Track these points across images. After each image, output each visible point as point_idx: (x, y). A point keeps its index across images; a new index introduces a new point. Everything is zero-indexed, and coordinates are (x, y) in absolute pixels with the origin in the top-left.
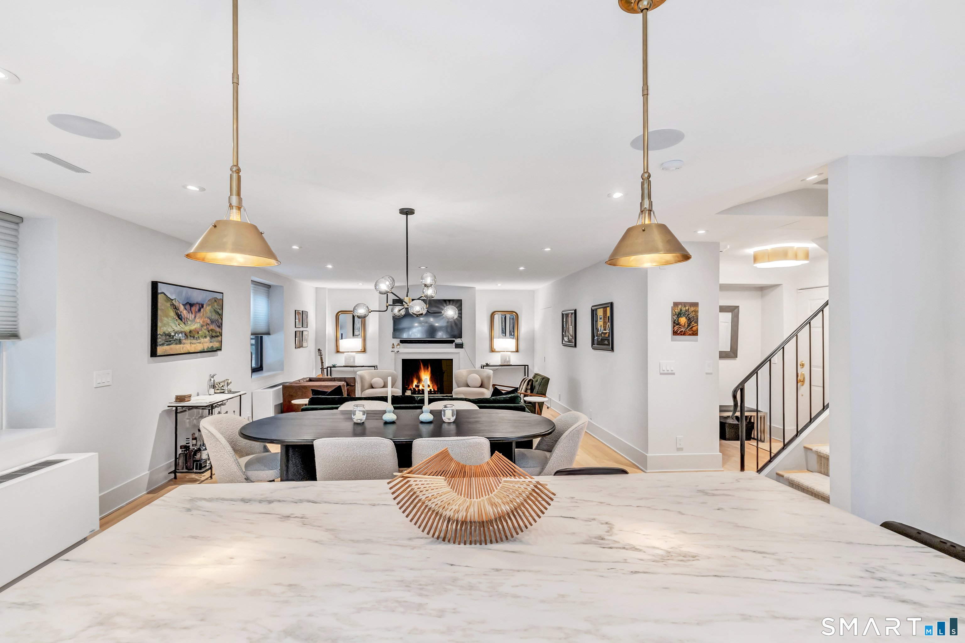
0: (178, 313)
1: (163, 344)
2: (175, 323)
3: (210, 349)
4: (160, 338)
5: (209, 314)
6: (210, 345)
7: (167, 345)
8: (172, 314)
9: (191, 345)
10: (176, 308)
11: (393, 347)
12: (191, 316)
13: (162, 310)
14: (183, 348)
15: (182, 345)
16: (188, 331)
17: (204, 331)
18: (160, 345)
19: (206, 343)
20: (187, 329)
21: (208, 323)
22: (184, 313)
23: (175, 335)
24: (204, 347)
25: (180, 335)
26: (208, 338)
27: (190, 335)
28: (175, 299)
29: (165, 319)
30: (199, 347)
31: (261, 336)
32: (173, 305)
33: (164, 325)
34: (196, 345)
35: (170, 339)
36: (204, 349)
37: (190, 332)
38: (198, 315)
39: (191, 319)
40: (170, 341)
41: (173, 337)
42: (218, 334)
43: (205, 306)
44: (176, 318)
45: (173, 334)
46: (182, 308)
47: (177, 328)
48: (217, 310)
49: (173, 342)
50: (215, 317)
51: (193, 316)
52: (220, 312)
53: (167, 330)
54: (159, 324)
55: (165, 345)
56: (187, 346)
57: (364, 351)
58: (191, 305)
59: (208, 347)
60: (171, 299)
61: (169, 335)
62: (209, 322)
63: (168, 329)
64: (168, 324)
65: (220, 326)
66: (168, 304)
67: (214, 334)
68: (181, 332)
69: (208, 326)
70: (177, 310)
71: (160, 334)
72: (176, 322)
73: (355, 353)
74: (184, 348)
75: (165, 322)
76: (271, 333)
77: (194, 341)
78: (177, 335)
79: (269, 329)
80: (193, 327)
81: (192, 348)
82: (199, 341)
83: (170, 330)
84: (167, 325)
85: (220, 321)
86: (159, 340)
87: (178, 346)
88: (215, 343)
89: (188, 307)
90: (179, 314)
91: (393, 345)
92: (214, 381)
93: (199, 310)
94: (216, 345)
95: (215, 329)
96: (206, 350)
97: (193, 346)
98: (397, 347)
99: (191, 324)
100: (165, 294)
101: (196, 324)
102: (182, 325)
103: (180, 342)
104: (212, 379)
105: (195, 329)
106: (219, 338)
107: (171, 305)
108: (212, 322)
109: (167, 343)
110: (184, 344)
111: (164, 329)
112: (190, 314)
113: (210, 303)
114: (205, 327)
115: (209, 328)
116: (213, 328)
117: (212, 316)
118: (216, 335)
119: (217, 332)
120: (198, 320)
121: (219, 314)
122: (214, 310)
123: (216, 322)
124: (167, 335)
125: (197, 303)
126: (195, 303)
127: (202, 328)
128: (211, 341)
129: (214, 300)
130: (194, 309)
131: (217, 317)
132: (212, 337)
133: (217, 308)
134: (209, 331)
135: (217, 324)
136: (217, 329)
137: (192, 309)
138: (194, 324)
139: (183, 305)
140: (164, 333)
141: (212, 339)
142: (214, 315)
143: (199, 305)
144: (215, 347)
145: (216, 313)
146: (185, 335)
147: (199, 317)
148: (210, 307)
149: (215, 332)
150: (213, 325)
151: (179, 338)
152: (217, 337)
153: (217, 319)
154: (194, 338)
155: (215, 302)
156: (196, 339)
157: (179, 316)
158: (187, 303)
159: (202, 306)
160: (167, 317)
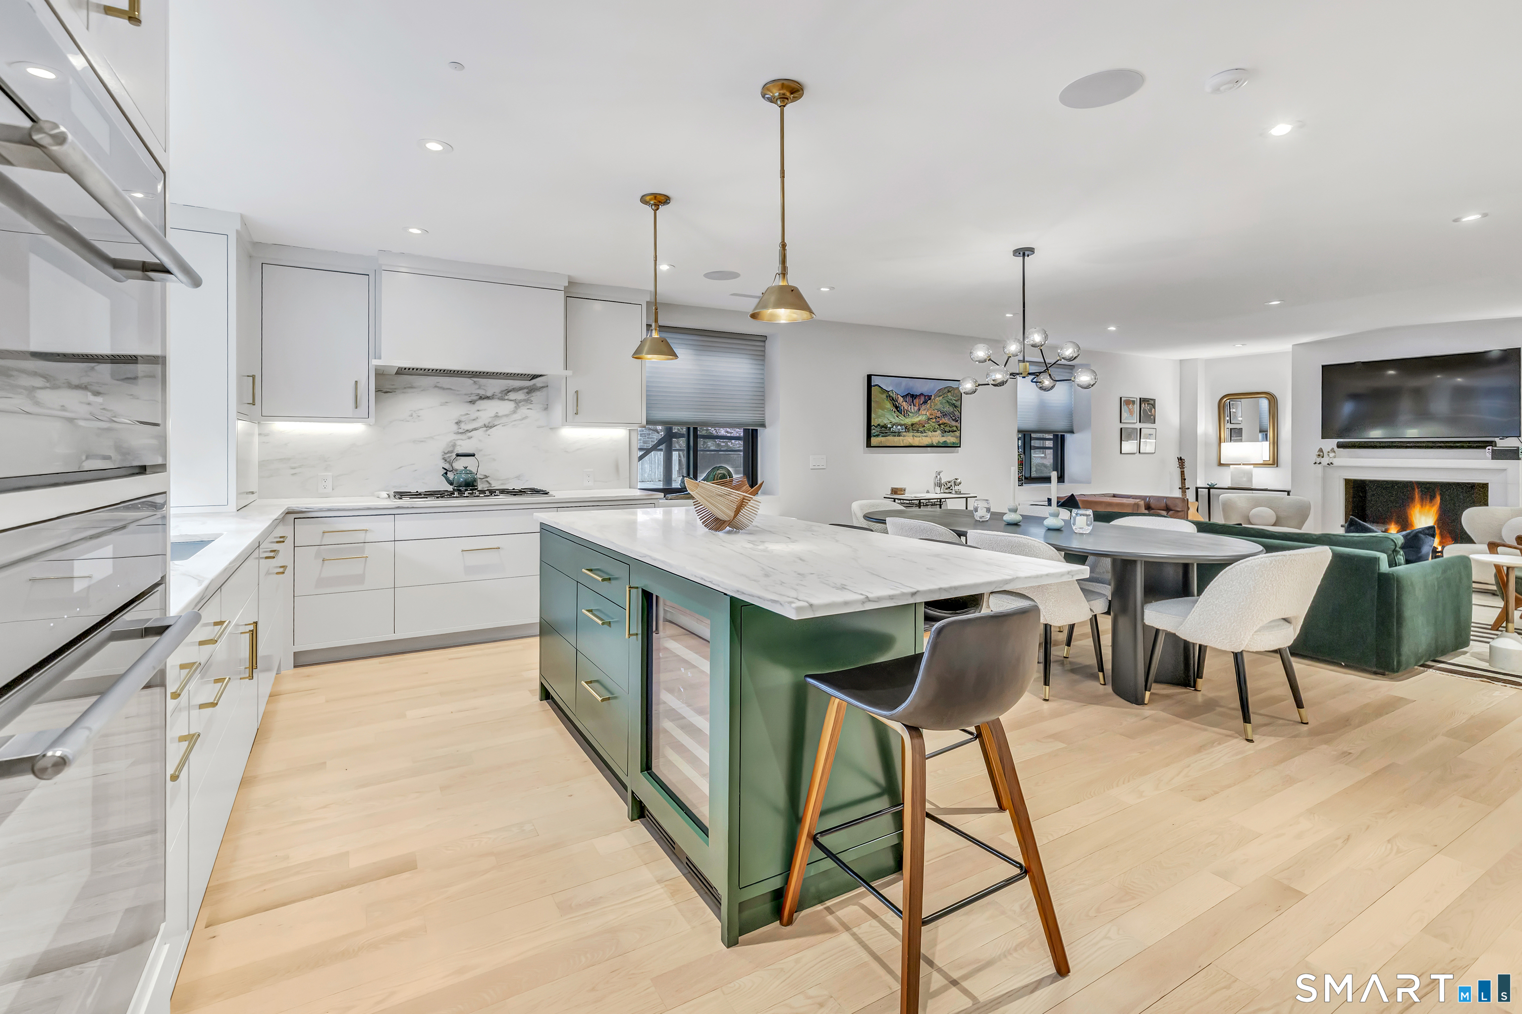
0: (896, 404)
1: (878, 436)
2: (893, 415)
3: (942, 444)
4: (874, 429)
5: (939, 406)
6: (942, 440)
7: (882, 436)
8: (889, 405)
9: (913, 438)
10: (892, 400)
11: (1319, 455)
12: (914, 409)
13: (876, 402)
14: (903, 441)
15: (901, 438)
16: (910, 423)
17: (933, 423)
18: (874, 436)
19: (937, 437)
20: (908, 421)
21: (938, 416)
22: (904, 405)
23: (892, 427)
24: (932, 441)
25: (899, 427)
26: (939, 432)
27: (913, 428)
28: (892, 391)
29: (880, 411)
30: (926, 441)
31: (1061, 435)
32: (890, 397)
33: (879, 417)
34: (920, 438)
35: (885, 430)
36: (932, 444)
37: (912, 425)
38: (923, 407)
39: (913, 411)
40: (886, 433)
41: (890, 429)
42: (955, 428)
43: (933, 397)
44: (894, 410)
45: (889, 426)
46: (901, 399)
47: (895, 420)
48: (951, 401)
49: (890, 433)
50: (948, 409)
51: (916, 408)
52: (958, 403)
53: (882, 421)
54: (873, 416)
55: (881, 436)
56: (909, 439)
57: (1274, 462)
58: (913, 397)
59: (939, 442)
60: (887, 391)
61: (885, 426)
62: (939, 414)
63: (884, 421)
64: (884, 416)
65: (958, 419)
66: (884, 396)
67: (947, 429)
68: (901, 425)
69: (938, 419)
70: (895, 401)
71: (874, 425)
72: (893, 413)
73: (1252, 466)
74: (905, 441)
75: (879, 414)
76: (1075, 432)
77: (919, 435)
78: (894, 427)
79: (1072, 426)
80: (916, 420)
81: (917, 441)
82: (925, 434)
83: (886, 421)
84: (882, 416)
85: (957, 413)
86: (873, 431)
87: (896, 439)
88: (950, 437)
89: (909, 399)
90: (898, 405)
91: (1321, 450)
92: (940, 478)
93: (925, 402)
94: (950, 439)
95: (949, 423)
96: (935, 445)
97: (916, 438)
98: (1328, 455)
99: (913, 416)
100: (880, 387)
101: (921, 416)
102: (902, 417)
103: (899, 434)
104: (938, 477)
105: (920, 421)
106: (957, 433)
107: (887, 396)
108: (944, 415)
109: (883, 434)
110: (904, 436)
111: (880, 420)
112: (912, 406)
113: (941, 394)
114: (934, 420)
115: (941, 422)
116: (945, 421)
117: (944, 408)
118: (950, 429)
119: (953, 426)
120: (924, 412)
121: (956, 407)
122: (947, 401)
123: (952, 416)
124: (883, 427)
125: (922, 394)
126: (918, 394)
127: (929, 421)
128: (943, 436)
129: (946, 390)
130: (916, 401)
131: (951, 409)
132: (945, 432)
133: (951, 400)
134: (939, 425)
135: (954, 418)
136: (954, 423)
137: (914, 401)
138: (918, 417)
139: (902, 397)
140: (879, 425)
141: (945, 434)
142: (948, 406)
143: (925, 396)
144: (950, 443)
145: (950, 405)
146: (906, 428)
147: (925, 410)
148: (941, 397)
149: (949, 426)
150: (946, 419)
151: (897, 430)
152: (952, 432)
153: (953, 412)
154: (918, 431)
155: (949, 391)
156: (921, 432)
157: (897, 407)
158: (907, 394)
159: (930, 397)
160: (883, 409)
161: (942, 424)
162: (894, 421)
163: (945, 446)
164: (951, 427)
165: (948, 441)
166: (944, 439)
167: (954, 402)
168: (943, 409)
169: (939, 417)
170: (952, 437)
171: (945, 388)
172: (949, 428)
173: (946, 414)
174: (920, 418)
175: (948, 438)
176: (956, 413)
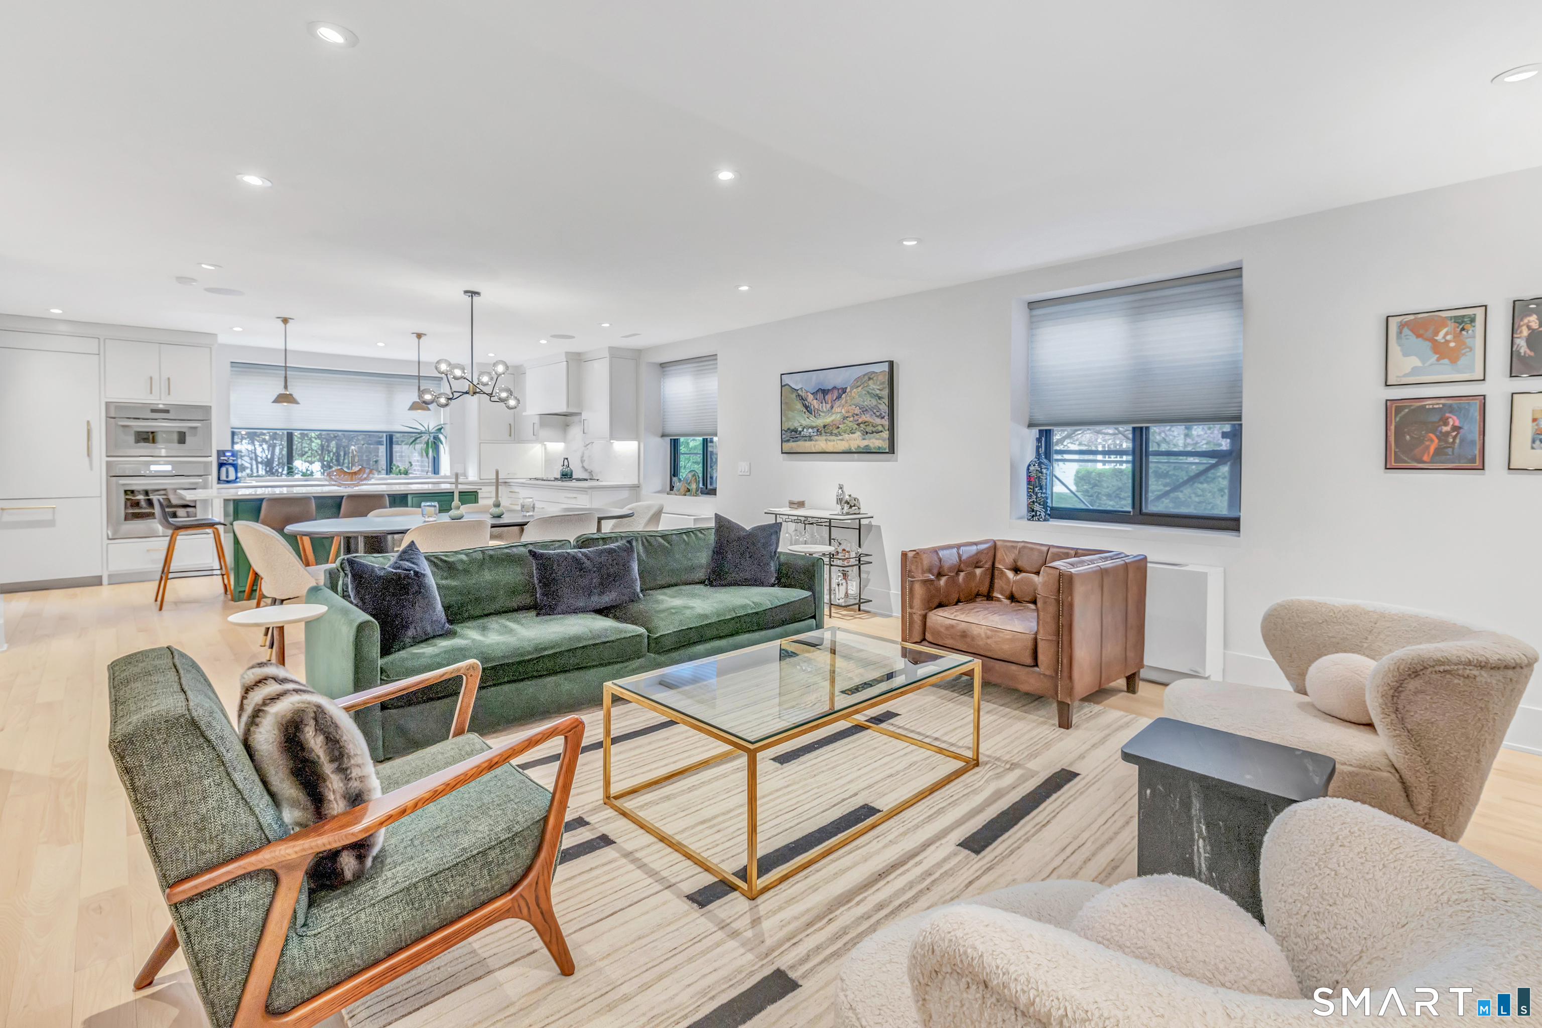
0: (806, 404)
1: (789, 441)
2: (803, 417)
3: (863, 448)
4: (786, 434)
5: (858, 400)
6: (862, 443)
7: (792, 444)
8: (799, 406)
9: (827, 443)
10: (802, 399)
12: (826, 407)
13: (786, 403)
14: (815, 446)
15: (813, 442)
16: (822, 425)
17: (850, 423)
18: (785, 442)
19: (856, 441)
20: (820, 422)
21: (856, 412)
22: (815, 404)
23: (803, 431)
24: (850, 446)
25: (810, 430)
26: (858, 434)
27: (824, 430)
28: (801, 388)
29: (790, 412)
30: (842, 446)
33: (789, 420)
34: (835, 443)
37: (824, 427)
38: (837, 403)
40: (796, 439)
41: (800, 432)
42: (880, 428)
43: (847, 390)
44: (804, 411)
45: (800, 429)
46: (810, 397)
47: (809, 423)
48: (873, 392)
49: (801, 440)
51: (829, 406)
52: (888, 393)
54: (783, 419)
55: (791, 441)
56: (821, 443)
58: (825, 392)
59: (859, 447)
61: (795, 431)
62: (857, 411)
63: (793, 425)
65: (889, 416)
66: (794, 396)
67: (869, 429)
68: (812, 428)
69: (856, 417)
70: (805, 400)
71: (786, 430)
72: (804, 414)
74: (817, 448)
75: (789, 416)
77: (833, 438)
78: (805, 430)
80: (828, 420)
81: (830, 447)
82: (840, 437)
83: (796, 424)
84: (793, 420)
85: (886, 407)
86: (784, 436)
87: (806, 445)
88: (874, 441)
89: (820, 395)
93: (839, 397)
94: (878, 443)
95: (872, 420)
96: (854, 451)
97: (829, 443)
99: (825, 416)
100: (790, 386)
101: (834, 415)
102: (812, 418)
103: (810, 438)
104: (841, 490)
105: (833, 421)
107: (796, 395)
108: (864, 411)
109: (794, 441)
110: (816, 440)
111: (790, 423)
112: (824, 404)
113: (859, 383)
114: (851, 419)
115: (860, 421)
116: (866, 419)
117: (864, 402)
118: (874, 429)
119: (877, 426)
120: (839, 410)
121: (880, 398)
122: (868, 392)
123: (875, 411)
124: (793, 431)
125: (835, 388)
126: (830, 388)
127: (845, 421)
128: (864, 439)
129: (866, 378)
130: (829, 397)
131: (874, 402)
132: (867, 433)
133: (873, 389)
134: (858, 425)
135: (878, 414)
136: (878, 421)
137: (826, 397)
138: (831, 416)
139: (812, 394)
140: (789, 429)
141: (867, 436)
142: (869, 399)
143: (838, 390)
144: (875, 448)
145: (871, 397)
146: (818, 431)
147: (839, 406)
148: (860, 388)
149: (872, 426)
150: (868, 416)
151: (808, 434)
152: (877, 433)
153: (876, 406)
154: (831, 434)
155: (870, 379)
156: (836, 435)
157: (806, 407)
158: (818, 391)
159: (844, 390)
160: (793, 411)
161: (862, 423)
162: (804, 423)
163: (867, 451)
164: (874, 427)
165: (872, 445)
166: (865, 443)
167: (878, 392)
168: (862, 403)
169: (857, 415)
170: (877, 439)
171: (864, 375)
172: (872, 428)
173: (866, 410)
174: (833, 417)
175: (871, 441)
176: (881, 407)
